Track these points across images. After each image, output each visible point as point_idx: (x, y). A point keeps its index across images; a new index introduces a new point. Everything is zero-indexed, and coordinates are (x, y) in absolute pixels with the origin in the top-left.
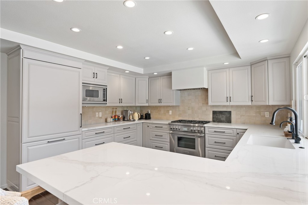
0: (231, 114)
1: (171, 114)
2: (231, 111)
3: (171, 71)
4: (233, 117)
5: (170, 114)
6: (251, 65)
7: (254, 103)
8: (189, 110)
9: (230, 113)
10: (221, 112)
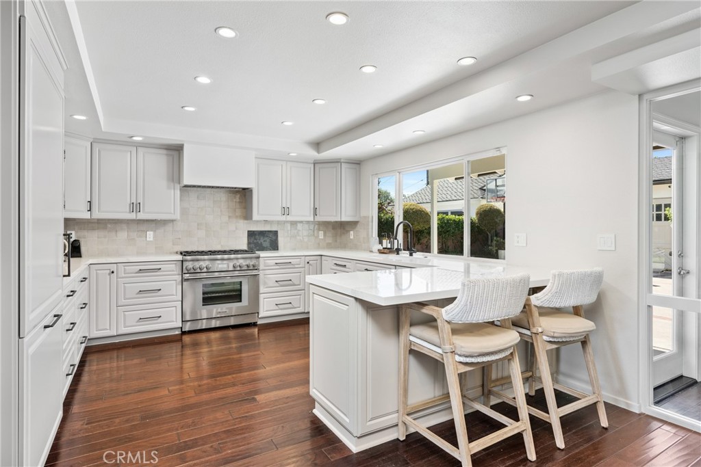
0: (277, 236)
1: (152, 239)
2: (277, 231)
3: (181, 143)
4: (281, 241)
5: (148, 239)
6: (314, 164)
7: (318, 219)
8: (198, 229)
9: (276, 233)
10: (262, 233)
